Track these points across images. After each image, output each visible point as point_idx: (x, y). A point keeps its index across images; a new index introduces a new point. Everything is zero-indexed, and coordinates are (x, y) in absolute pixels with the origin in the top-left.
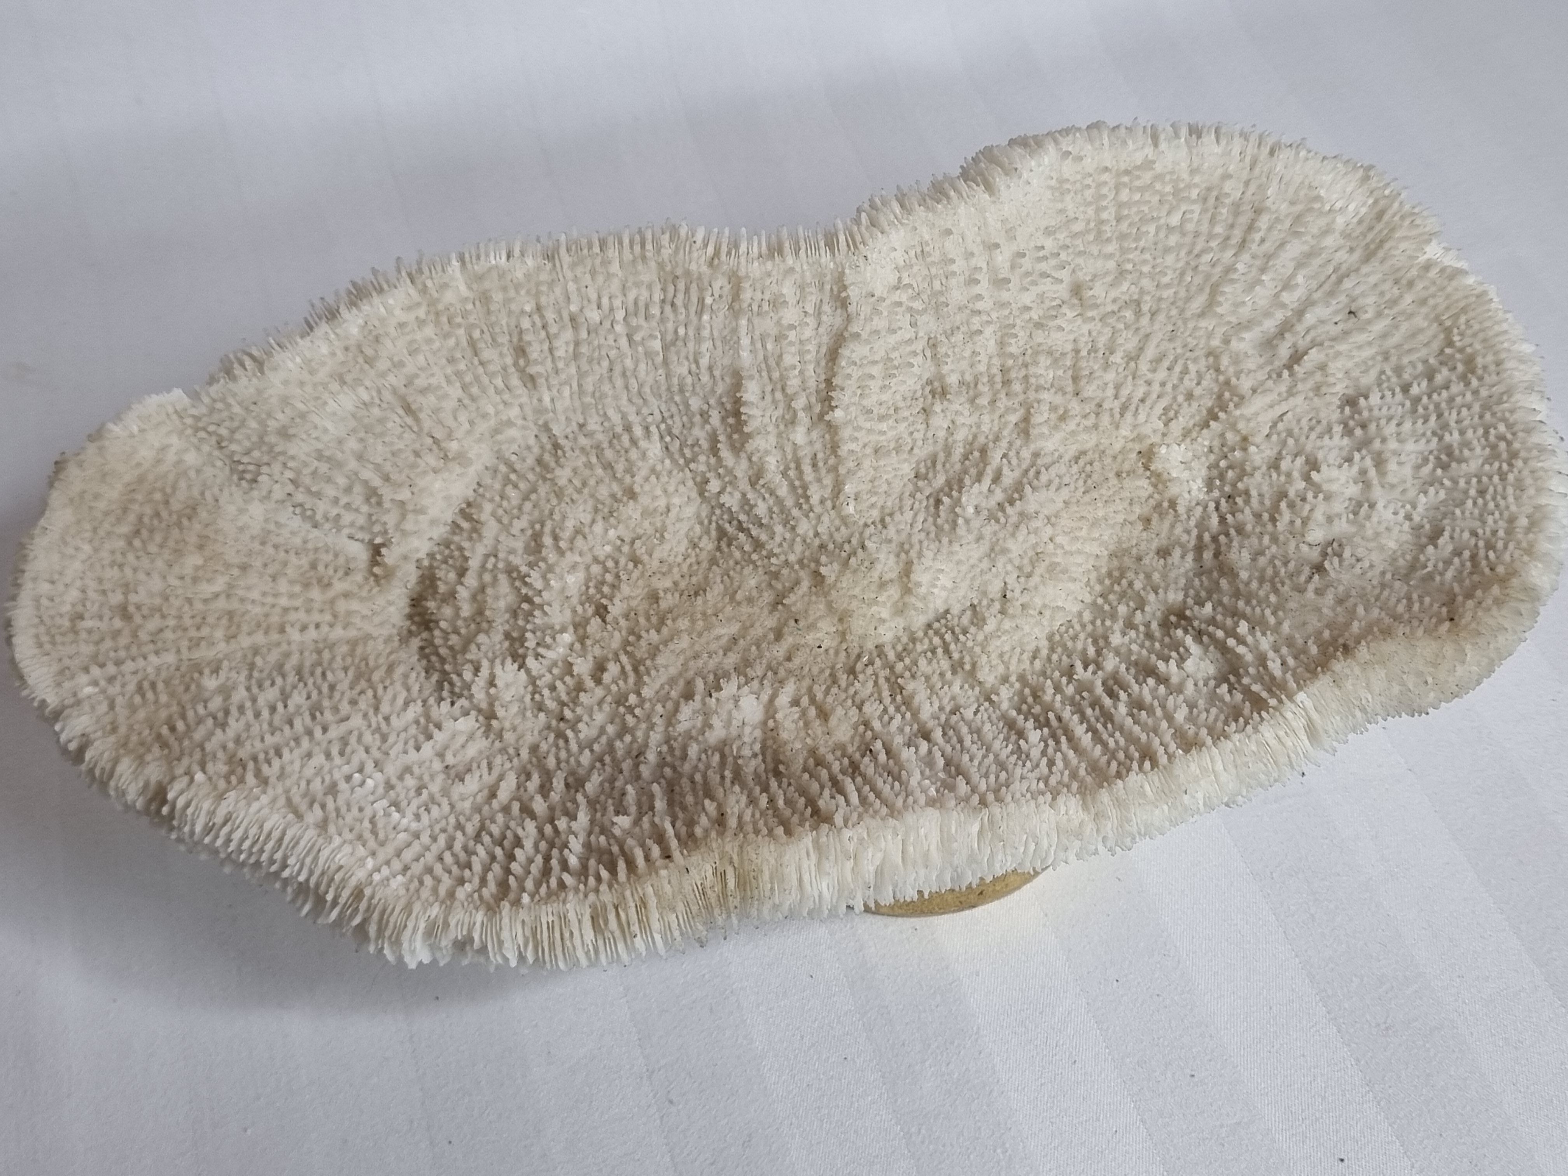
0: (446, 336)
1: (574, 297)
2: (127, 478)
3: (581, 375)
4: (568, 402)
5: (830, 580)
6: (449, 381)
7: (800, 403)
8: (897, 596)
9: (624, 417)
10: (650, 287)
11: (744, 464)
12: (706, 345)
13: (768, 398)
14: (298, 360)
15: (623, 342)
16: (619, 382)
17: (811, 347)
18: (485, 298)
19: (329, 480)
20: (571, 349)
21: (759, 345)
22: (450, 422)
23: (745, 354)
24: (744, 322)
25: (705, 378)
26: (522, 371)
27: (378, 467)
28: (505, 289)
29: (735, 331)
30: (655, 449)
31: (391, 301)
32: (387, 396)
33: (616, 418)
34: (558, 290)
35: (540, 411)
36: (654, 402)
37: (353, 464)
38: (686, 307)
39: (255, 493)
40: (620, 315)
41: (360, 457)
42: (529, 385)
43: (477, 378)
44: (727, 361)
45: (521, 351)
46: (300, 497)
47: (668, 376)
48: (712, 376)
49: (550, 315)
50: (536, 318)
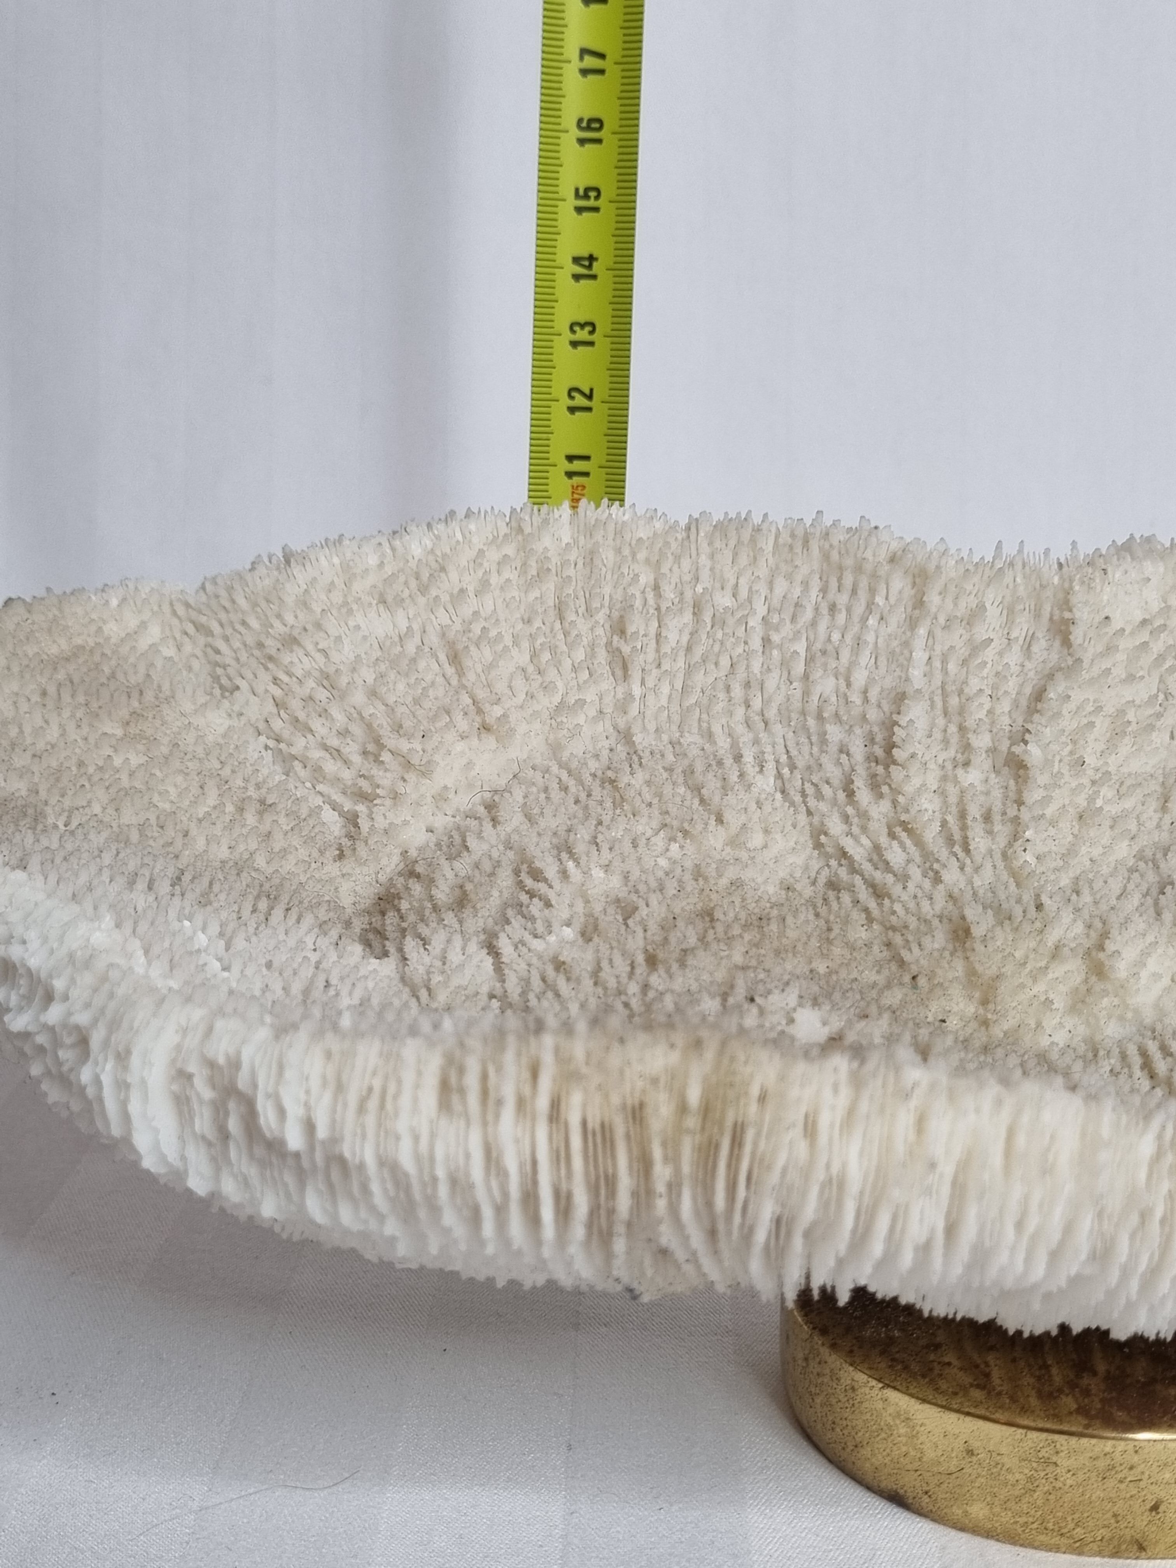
0: (529, 586)
1: (705, 574)
2: (79, 641)
3: (689, 671)
4: (664, 702)
5: (977, 931)
6: (516, 643)
7: (982, 741)
8: (1078, 979)
9: (735, 745)
10: (806, 584)
11: (885, 806)
12: (865, 658)
13: (938, 735)
14: (336, 560)
15: (756, 643)
16: (738, 691)
17: (1012, 685)
18: (591, 557)
19: (324, 713)
20: (685, 639)
21: (937, 664)
22: (501, 687)
23: (916, 673)
24: (922, 631)
25: (856, 698)
26: (614, 653)
27: (390, 710)
28: (618, 551)
29: (906, 644)
30: (766, 783)
31: (472, 527)
32: (433, 639)
33: (723, 743)
34: (686, 563)
35: (622, 707)
36: (778, 729)
37: (358, 698)
38: (849, 610)
39: (226, 703)
40: (761, 610)
41: (373, 694)
42: (619, 672)
43: (553, 650)
44: (888, 683)
45: (620, 629)
46: (277, 725)
47: (806, 693)
48: (866, 700)
49: (669, 593)
50: (650, 596)
